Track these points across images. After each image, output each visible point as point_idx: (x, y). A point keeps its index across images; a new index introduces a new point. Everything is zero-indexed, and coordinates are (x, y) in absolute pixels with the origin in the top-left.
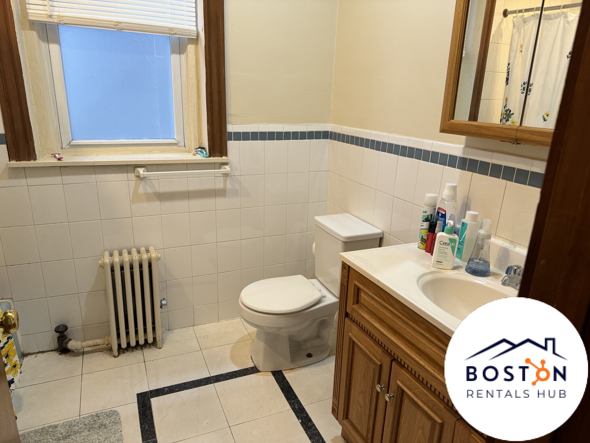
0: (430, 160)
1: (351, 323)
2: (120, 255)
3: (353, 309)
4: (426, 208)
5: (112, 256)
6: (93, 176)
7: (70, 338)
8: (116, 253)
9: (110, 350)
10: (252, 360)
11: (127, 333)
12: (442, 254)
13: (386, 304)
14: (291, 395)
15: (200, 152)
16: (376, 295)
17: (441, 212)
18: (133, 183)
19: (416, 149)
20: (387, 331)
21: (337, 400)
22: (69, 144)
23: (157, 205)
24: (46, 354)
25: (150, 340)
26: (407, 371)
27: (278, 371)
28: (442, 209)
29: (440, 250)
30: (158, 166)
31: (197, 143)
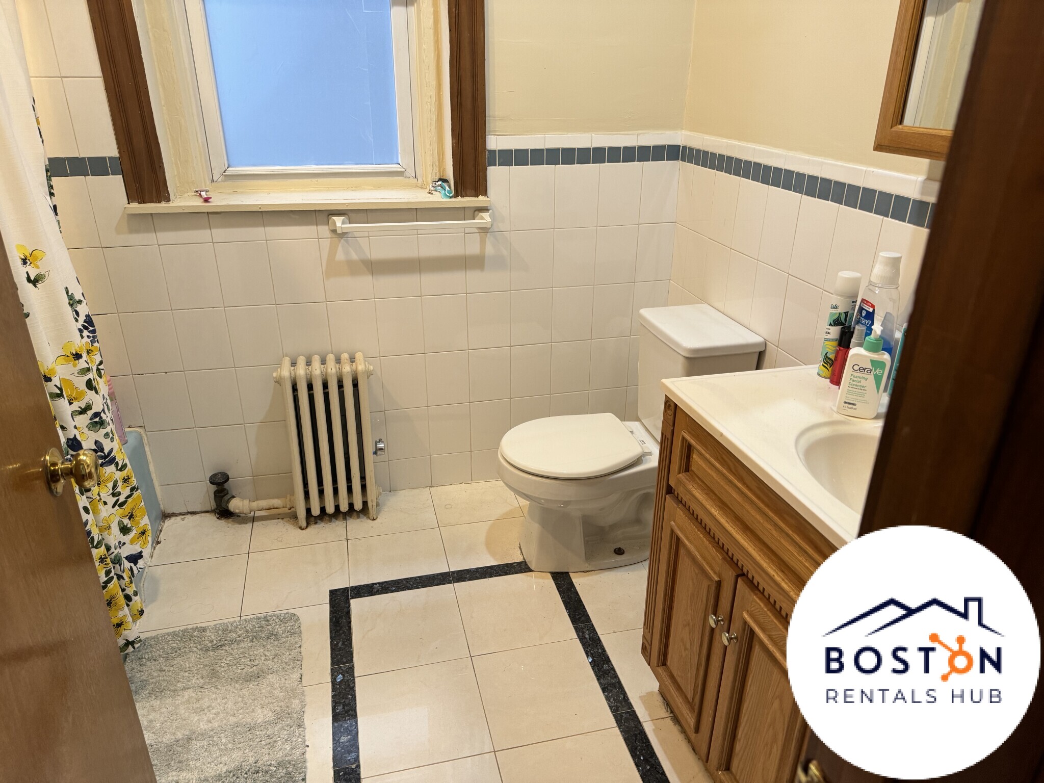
0: (858, 205)
1: (675, 505)
2: (307, 365)
3: (679, 482)
4: (835, 300)
5: (294, 366)
6: (261, 230)
7: (234, 495)
8: (301, 361)
9: (294, 517)
10: (521, 551)
11: (321, 492)
12: (855, 390)
13: (731, 477)
14: (580, 614)
15: (440, 188)
16: (717, 459)
17: (866, 307)
18: (326, 243)
19: (834, 181)
20: (731, 524)
21: (649, 632)
22: (223, 174)
23: (366, 282)
24: (198, 516)
25: (358, 506)
26: (761, 596)
27: (562, 572)
28: (867, 301)
29: (853, 381)
30: (368, 214)
31: (436, 170)
